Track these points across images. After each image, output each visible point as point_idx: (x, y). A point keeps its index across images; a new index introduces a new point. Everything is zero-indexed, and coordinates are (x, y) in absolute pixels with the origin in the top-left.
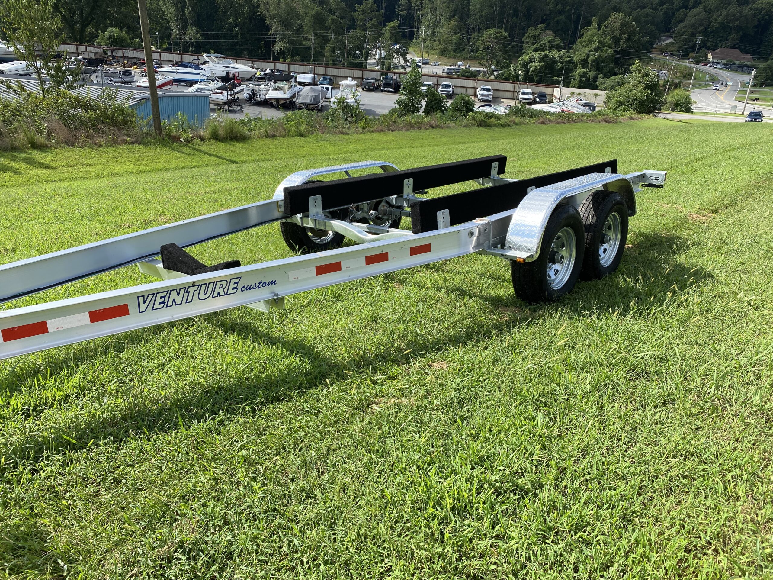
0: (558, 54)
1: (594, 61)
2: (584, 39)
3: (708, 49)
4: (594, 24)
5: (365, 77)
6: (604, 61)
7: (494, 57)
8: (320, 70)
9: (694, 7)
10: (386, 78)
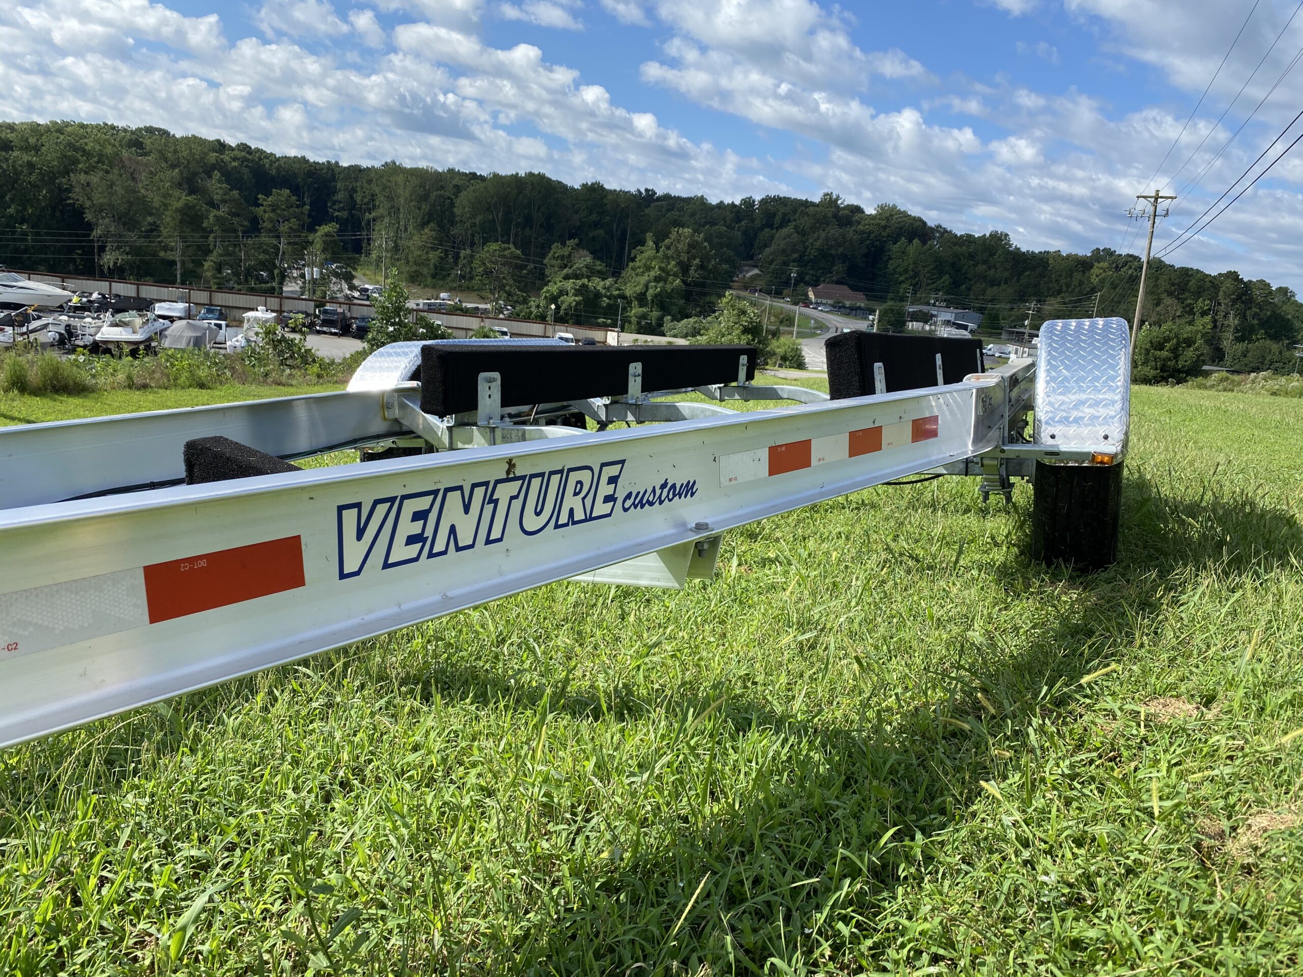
0: (602, 283)
1: (656, 296)
2: (638, 264)
3: (808, 284)
4: (651, 243)
5: (285, 308)
6: (669, 296)
7: (502, 287)
8: (202, 296)
9: (781, 226)
10: (326, 312)
